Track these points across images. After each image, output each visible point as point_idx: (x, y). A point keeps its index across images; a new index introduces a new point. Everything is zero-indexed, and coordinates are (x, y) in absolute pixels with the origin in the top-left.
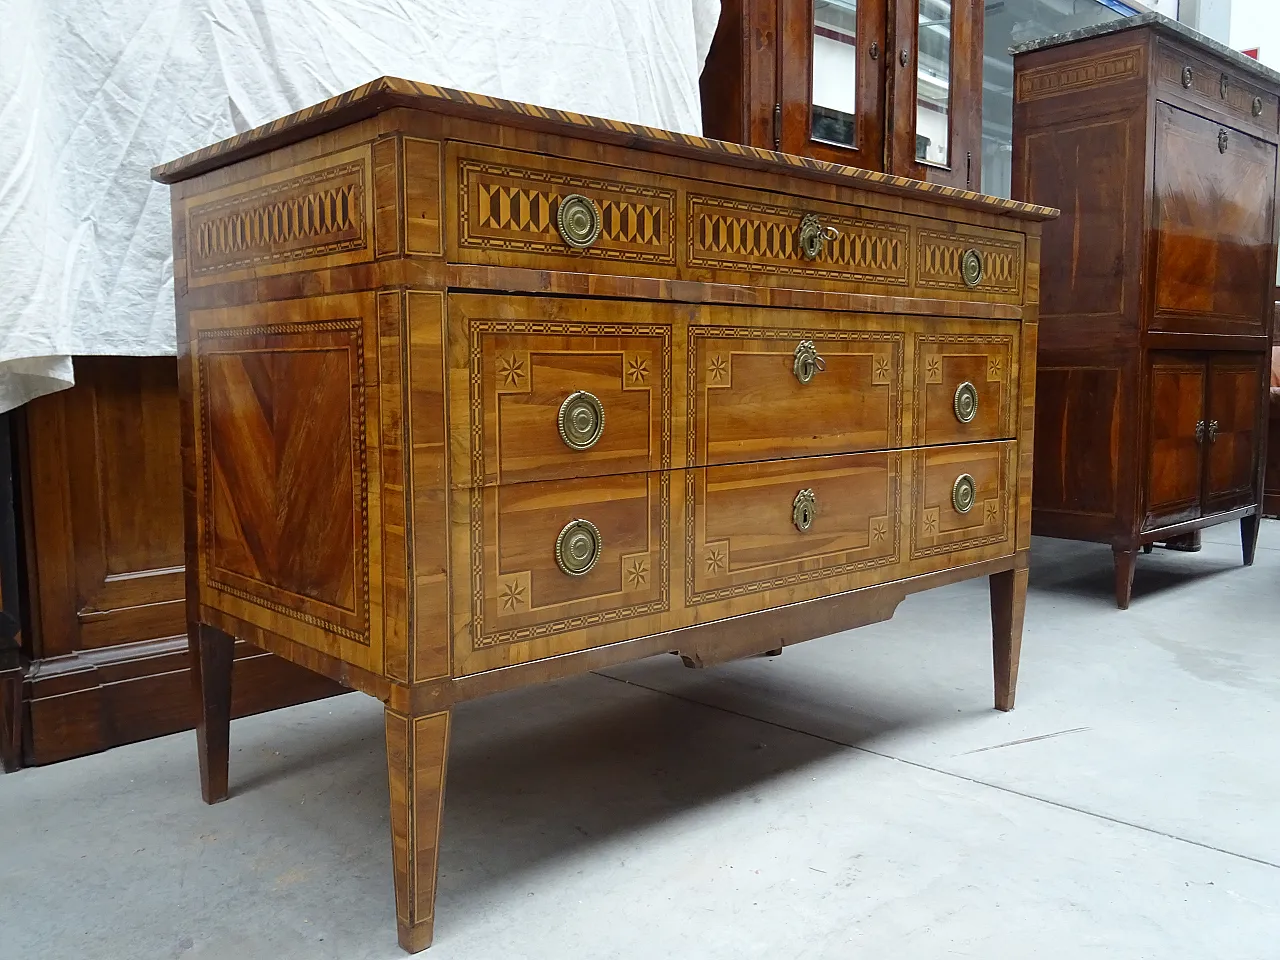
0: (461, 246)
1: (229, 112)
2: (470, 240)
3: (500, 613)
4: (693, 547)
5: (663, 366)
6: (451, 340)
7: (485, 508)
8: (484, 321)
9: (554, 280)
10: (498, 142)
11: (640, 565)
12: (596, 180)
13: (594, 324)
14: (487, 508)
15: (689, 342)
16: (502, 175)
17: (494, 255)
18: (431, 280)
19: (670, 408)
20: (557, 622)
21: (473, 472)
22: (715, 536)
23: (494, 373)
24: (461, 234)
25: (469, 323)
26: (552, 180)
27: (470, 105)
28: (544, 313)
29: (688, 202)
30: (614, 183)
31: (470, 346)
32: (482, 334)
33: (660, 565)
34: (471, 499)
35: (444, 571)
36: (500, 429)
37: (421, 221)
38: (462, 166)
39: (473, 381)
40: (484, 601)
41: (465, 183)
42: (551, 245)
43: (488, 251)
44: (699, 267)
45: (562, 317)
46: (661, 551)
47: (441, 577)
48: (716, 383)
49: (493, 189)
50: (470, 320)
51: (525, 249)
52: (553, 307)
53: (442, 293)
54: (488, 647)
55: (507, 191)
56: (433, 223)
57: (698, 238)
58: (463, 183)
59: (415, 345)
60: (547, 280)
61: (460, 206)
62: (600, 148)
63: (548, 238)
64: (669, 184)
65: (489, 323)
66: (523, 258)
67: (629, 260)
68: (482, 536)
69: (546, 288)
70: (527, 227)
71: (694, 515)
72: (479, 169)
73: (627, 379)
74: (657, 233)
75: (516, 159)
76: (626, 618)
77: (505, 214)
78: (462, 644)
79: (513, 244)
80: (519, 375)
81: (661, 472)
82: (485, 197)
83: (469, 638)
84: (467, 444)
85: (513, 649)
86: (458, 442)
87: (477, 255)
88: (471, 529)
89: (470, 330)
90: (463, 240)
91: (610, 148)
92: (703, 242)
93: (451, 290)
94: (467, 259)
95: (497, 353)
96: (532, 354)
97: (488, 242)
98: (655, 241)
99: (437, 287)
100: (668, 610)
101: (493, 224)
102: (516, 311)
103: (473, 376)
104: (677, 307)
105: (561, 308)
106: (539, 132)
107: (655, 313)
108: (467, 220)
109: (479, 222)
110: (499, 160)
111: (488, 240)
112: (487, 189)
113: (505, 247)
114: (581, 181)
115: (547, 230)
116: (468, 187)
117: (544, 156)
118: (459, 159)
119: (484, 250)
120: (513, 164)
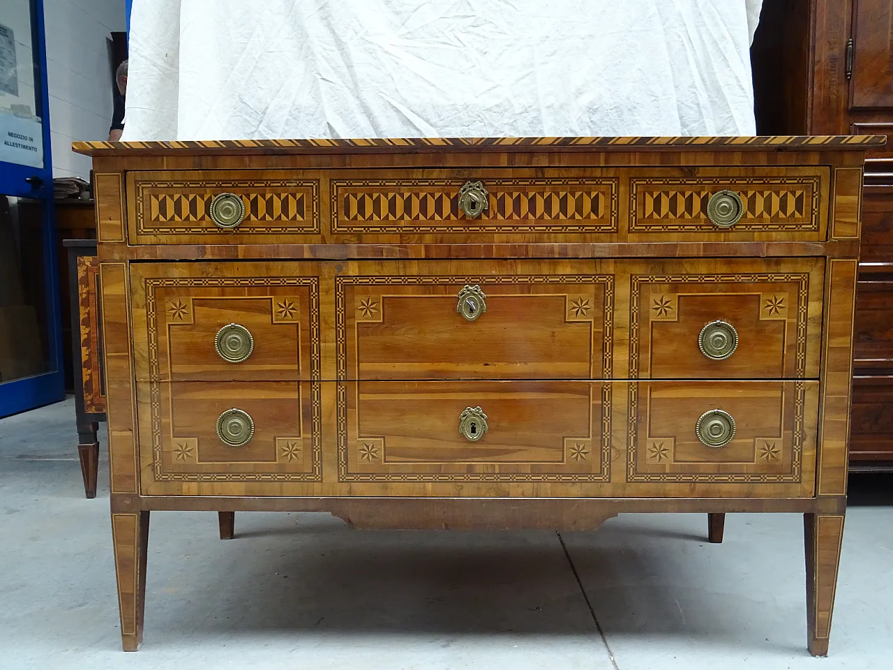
0: (138, 234)
1: (328, 131)
2: (144, 230)
3: (174, 461)
4: (346, 439)
5: (310, 306)
6: (132, 291)
7: (162, 394)
8: (156, 279)
9: (208, 251)
10: (163, 167)
11: (293, 446)
12: (245, 181)
13: (245, 279)
14: (163, 395)
15: (336, 289)
16: (168, 187)
17: (163, 238)
18: (117, 256)
19: (319, 335)
20: (219, 474)
21: (151, 372)
22: (369, 433)
23: (165, 311)
24: (138, 227)
25: (146, 281)
26: (207, 185)
27: (128, 149)
28: (203, 273)
29: (331, 187)
30: (261, 181)
31: (146, 294)
32: (155, 287)
33: (313, 448)
34: (151, 389)
35: (130, 430)
36: (170, 347)
37: (109, 222)
38: (138, 185)
39: (150, 317)
40: (162, 452)
41: (141, 196)
42: (206, 229)
43: (158, 236)
44: (344, 233)
45: (219, 274)
46: (313, 439)
47: (129, 433)
48: (366, 319)
49: (161, 197)
50: (146, 279)
51: (186, 232)
52: (211, 269)
53: (124, 264)
54: (166, 481)
55: (172, 196)
56: (118, 222)
57: (342, 212)
58: (139, 196)
59: (107, 295)
60: (204, 251)
61: (137, 209)
62: (247, 159)
63: (204, 224)
64: (311, 175)
65: (160, 281)
66: (185, 238)
67: (274, 233)
68: (160, 412)
69: (203, 256)
70: (187, 218)
71: (345, 415)
72: (151, 186)
73: (277, 316)
74: (300, 211)
75: (178, 176)
76: (279, 480)
77: (170, 211)
78: (146, 476)
79: (177, 230)
80: (184, 313)
81: (311, 381)
82: (155, 203)
83: (152, 473)
84: (146, 355)
85: (185, 486)
86: (139, 352)
87: (151, 239)
88: (151, 407)
89: (146, 285)
90: (140, 231)
91: (254, 158)
92: (347, 214)
93: (131, 261)
94: (143, 242)
95: (167, 299)
96: (193, 299)
98: (299, 218)
99: (121, 260)
100: (322, 481)
101: (162, 218)
102: (180, 271)
103: (149, 313)
104: (323, 263)
105: (216, 269)
106: (194, 156)
107: (302, 269)
108: (143, 218)
109: (151, 219)
110: (165, 178)
111: (158, 229)
112: (157, 197)
113: (170, 232)
114: (231, 183)
115: (203, 218)
116: (142, 198)
117: (200, 171)
118: (136, 182)
119: (155, 235)
120: (176, 179)
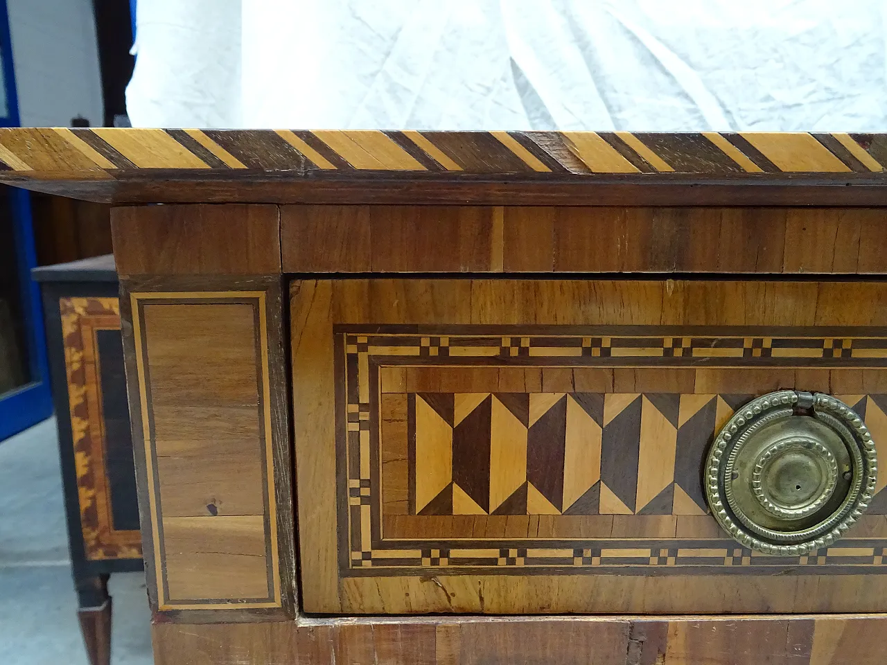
0: (346, 570)
2: (379, 554)
10: (487, 261)
16: (504, 359)
17: (464, 589)
24: (346, 535)
26: (697, 353)
37: (207, 522)
38: (352, 349)
41: (365, 398)
42: (675, 548)
43: (442, 580)
49: (465, 406)
51: (578, 563)
55: (519, 404)
56: (249, 523)
58: (355, 399)
63: (665, 528)
66: (566, 588)
70: (588, 503)
72: (415, 351)
75: (559, 303)
77: (508, 472)
79: (532, 553)
82: (434, 433)
87: (404, 591)
90: (356, 556)
94: (369, 604)
97: (445, 554)
101: (463, 503)
108: (372, 500)
109: (412, 502)
110: (491, 317)
111: (445, 548)
112: (444, 406)
113: (502, 563)
114: (819, 344)
115: (663, 503)
116: (372, 406)
117: (670, 283)
118: (342, 331)
119: (427, 576)
120: (544, 320)
